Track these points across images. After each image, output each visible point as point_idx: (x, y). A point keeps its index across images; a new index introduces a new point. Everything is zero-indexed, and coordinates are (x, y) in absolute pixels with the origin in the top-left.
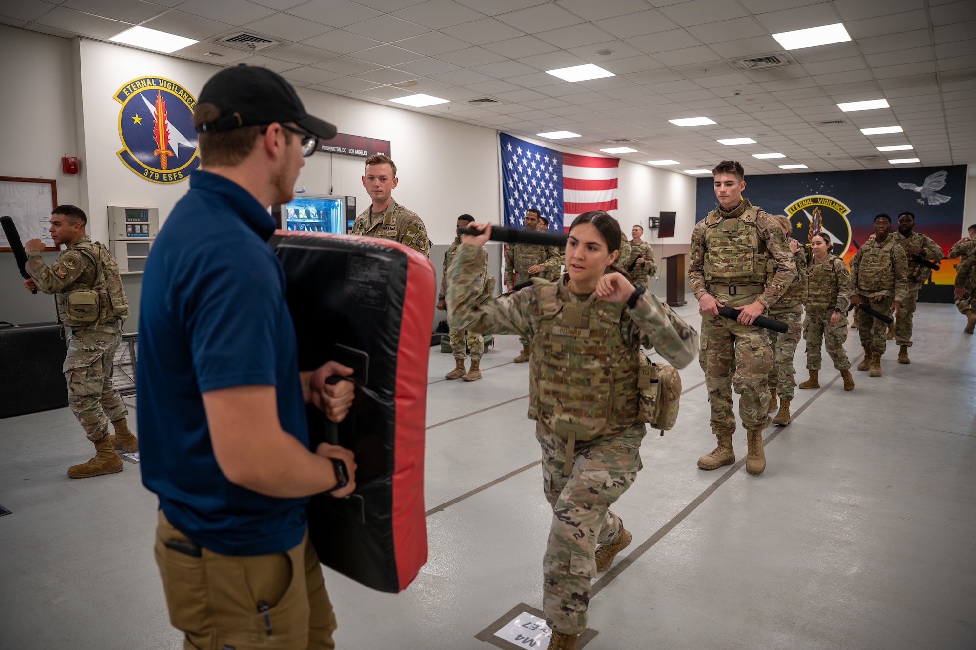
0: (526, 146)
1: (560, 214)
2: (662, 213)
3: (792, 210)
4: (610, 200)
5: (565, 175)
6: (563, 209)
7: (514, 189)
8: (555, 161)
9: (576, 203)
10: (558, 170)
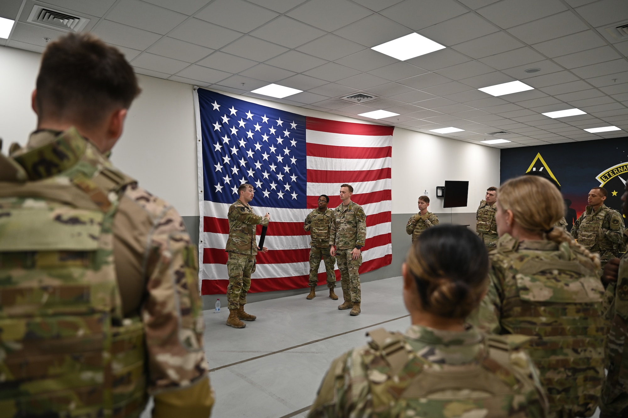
0: (242, 106)
1: (300, 183)
2: (447, 182)
3: (606, 177)
4: (380, 168)
5: (309, 140)
6: (306, 177)
7: (223, 154)
8: (294, 125)
9: (326, 172)
10: (300, 135)
